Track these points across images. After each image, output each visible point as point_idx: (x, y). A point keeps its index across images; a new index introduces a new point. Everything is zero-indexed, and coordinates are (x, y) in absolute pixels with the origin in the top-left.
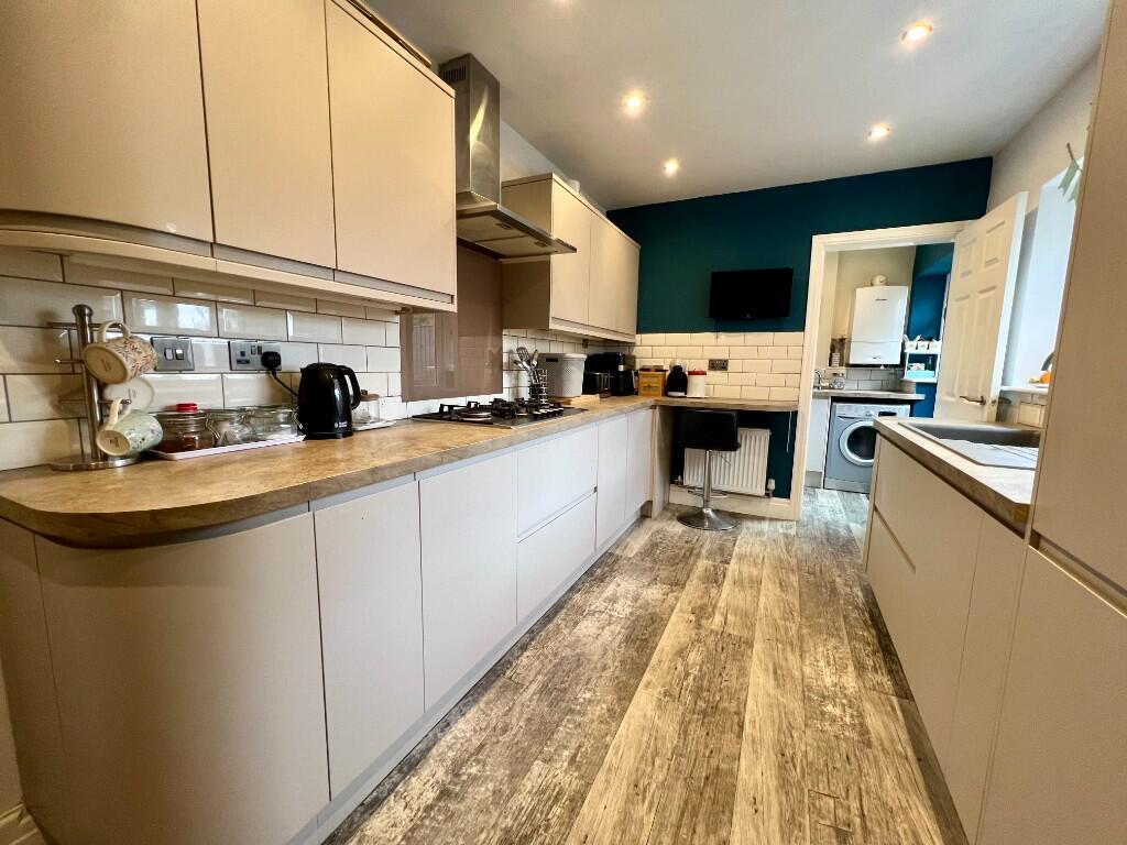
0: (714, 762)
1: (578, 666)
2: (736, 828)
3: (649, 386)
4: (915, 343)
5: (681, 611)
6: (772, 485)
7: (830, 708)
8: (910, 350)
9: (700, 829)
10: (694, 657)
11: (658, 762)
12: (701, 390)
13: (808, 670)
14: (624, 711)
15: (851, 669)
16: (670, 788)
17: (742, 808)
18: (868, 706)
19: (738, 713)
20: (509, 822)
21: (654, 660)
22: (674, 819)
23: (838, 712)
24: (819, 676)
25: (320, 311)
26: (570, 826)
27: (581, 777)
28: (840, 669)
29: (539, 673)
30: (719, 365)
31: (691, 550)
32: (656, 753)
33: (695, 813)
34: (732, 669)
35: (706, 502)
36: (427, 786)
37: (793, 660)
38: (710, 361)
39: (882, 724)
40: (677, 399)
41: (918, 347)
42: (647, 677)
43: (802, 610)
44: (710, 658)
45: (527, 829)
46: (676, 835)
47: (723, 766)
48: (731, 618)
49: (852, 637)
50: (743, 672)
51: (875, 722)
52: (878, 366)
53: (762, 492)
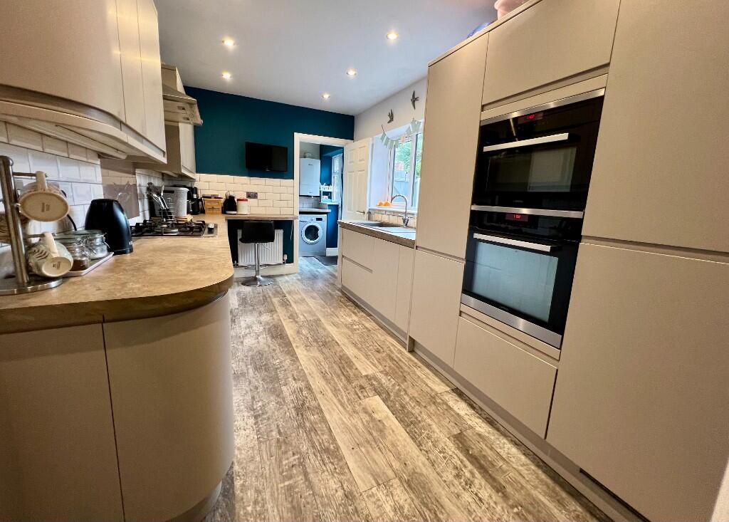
0: (338, 355)
1: (262, 355)
2: (356, 364)
3: (213, 208)
4: (324, 186)
5: (284, 320)
6: (286, 258)
7: (355, 327)
8: (322, 190)
9: (348, 370)
10: (305, 332)
11: (323, 364)
12: (246, 210)
13: (342, 320)
14: (297, 358)
15: (353, 315)
16: (332, 367)
17: (354, 360)
18: (363, 322)
19: (333, 340)
20: (292, 405)
21: (291, 339)
22: (340, 372)
23: (357, 327)
24: (347, 321)
25: (70, 157)
26: (313, 393)
27: (303, 381)
28: (350, 316)
29: (246, 366)
30: (252, 195)
31: (264, 296)
32: (320, 362)
33: (344, 368)
34: (320, 330)
35: (258, 272)
36: (246, 420)
37: (336, 319)
38: (247, 193)
39: (370, 324)
40: (233, 215)
41: (325, 188)
42: (294, 345)
43: (327, 304)
44: (310, 330)
45: (300, 402)
46: (344, 374)
47: (341, 354)
48: (305, 315)
49: (347, 306)
50: (325, 329)
51: (367, 325)
52: (311, 196)
53: (281, 262)
